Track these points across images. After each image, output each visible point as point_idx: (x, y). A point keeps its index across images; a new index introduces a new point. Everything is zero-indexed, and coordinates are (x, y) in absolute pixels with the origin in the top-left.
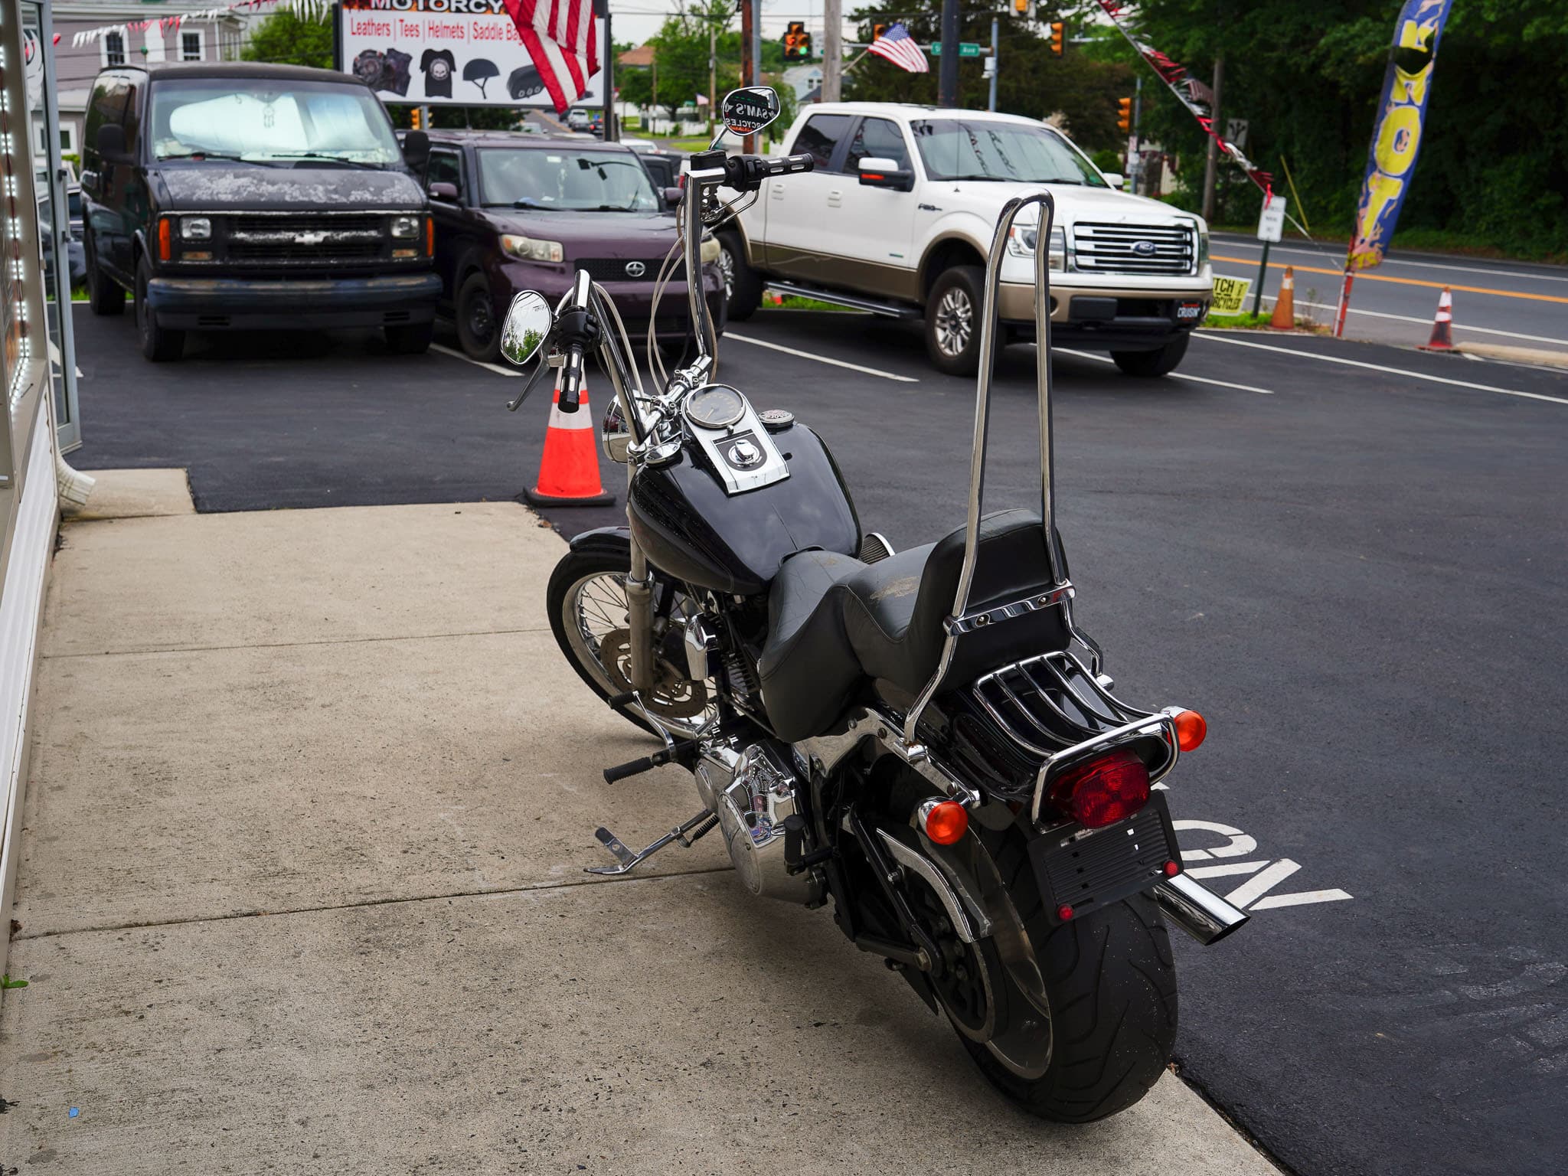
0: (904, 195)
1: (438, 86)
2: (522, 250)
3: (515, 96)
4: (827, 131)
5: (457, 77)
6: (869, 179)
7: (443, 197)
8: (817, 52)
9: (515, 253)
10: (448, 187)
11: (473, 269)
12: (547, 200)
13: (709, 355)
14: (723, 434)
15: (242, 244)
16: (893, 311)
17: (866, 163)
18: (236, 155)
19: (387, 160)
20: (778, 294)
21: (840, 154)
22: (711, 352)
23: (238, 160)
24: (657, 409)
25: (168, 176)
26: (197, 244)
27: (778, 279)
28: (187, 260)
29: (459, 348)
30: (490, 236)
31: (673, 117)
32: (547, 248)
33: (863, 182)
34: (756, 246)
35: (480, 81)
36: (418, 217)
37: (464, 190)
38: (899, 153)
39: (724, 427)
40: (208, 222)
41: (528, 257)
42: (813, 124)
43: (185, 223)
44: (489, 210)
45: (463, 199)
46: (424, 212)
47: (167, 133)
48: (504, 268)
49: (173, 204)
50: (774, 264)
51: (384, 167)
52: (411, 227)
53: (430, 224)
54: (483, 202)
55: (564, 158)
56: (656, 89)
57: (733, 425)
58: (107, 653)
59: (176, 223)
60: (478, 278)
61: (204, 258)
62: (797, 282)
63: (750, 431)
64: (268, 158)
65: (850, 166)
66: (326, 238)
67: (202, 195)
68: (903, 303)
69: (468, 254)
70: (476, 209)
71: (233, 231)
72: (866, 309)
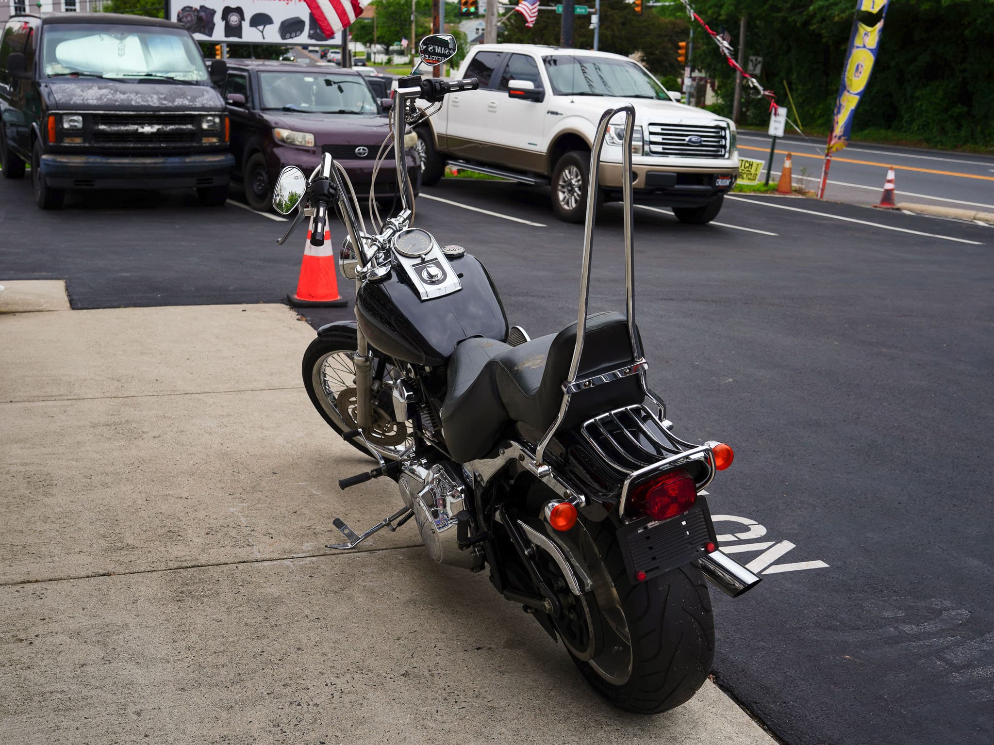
0: (538, 105)
1: (233, 30)
2: (287, 138)
3: (283, 37)
4: (488, 62)
5: (246, 25)
6: (515, 94)
7: (236, 104)
8: (481, 11)
9: (283, 140)
10: (240, 97)
11: (254, 151)
12: (304, 106)
13: (410, 209)
14: (418, 261)
15: (103, 133)
16: (530, 180)
17: (513, 84)
18: (99, 74)
19: (199, 79)
20: (455, 168)
21: (497, 77)
22: (411, 207)
23: (101, 77)
24: (375, 244)
25: (54, 87)
26: (73, 132)
27: (455, 158)
28: (67, 143)
29: (246, 202)
30: (267, 129)
31: (387, 52)
32: (304, 138)
33: (511, 96)
34: (441, 137)
35: (261, 28)
36: (219, 116)
37: (250, 99)
38: (535, 77)
39: (419, 256)
40: (80, 118)
41: (292, 143)
42: (479, 58)
43: (65, 118)
44: (266, 112)
45: (249, 105)
46: (223, 113)
47: (54, 59)
48: (276, 151)
49: (58, 106)
50: (453, 149)
51: (197, 83)
52: (214, 123)
53: (227, 120)
54: (262, 107)
55: (316, 79)
56: (376, 34)
57: (425, 255)
58: (11, 402)
59: (59, 118)
60: (258, 157)
61: (78, 142)
62: (468, 161)
63: (436, 259)
64: (121, 76)
65: (503, 86)
66: (158, 129)
67: (77, 100)
68: (537, 175)
69: (252, 141)
70: (257, 111)
71: (97, 124)
72: (512, 179)
